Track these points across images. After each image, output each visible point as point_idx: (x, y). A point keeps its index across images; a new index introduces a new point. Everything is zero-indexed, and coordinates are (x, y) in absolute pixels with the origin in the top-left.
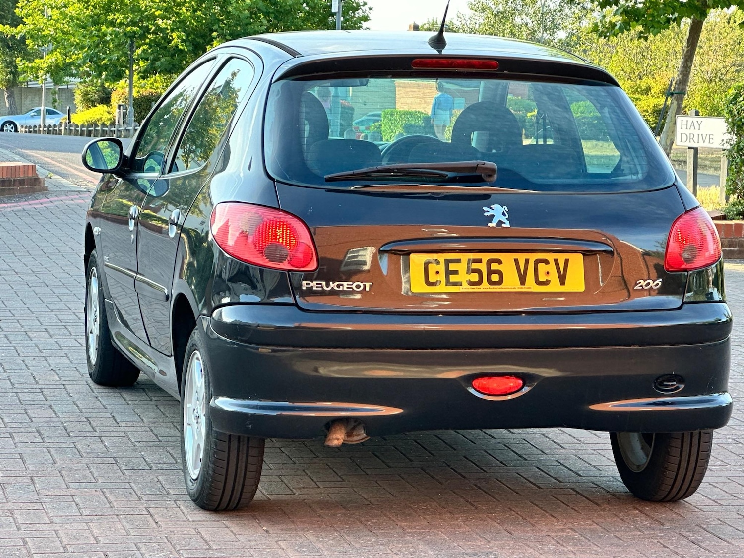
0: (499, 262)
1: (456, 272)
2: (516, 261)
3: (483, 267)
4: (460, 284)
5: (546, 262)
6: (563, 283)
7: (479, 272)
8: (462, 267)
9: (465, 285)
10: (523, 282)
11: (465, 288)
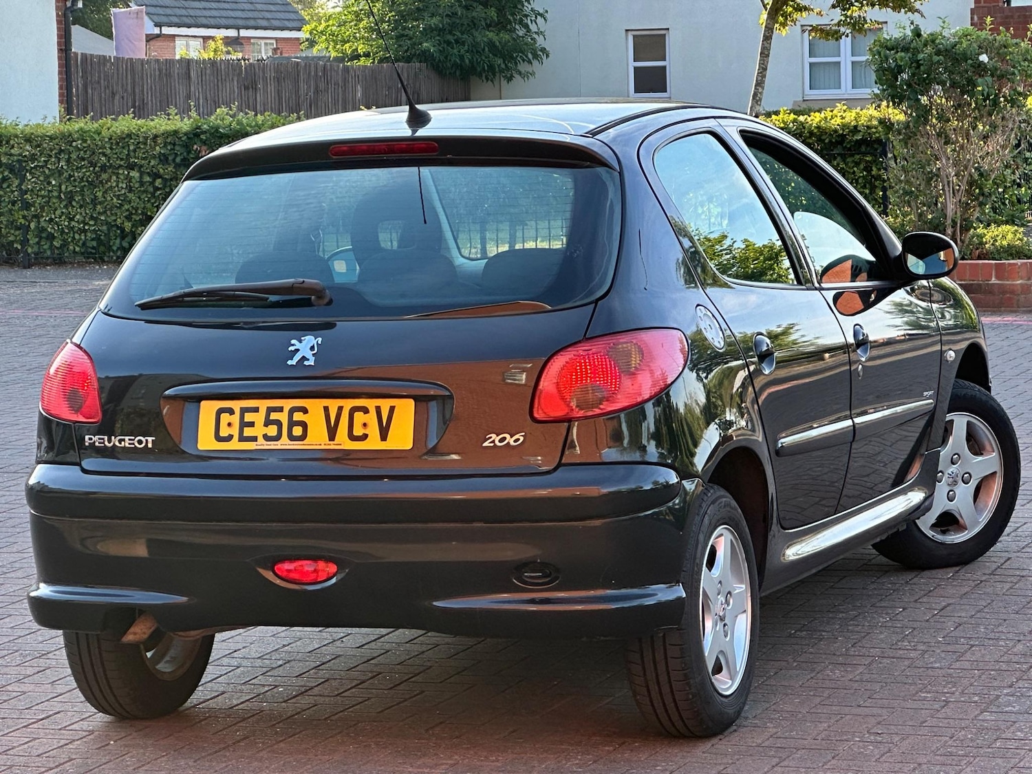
0: (305, 411)
1: (252, 424)
2: (326, 409)
3: (283, 417)
4: (254, 439)
5: (365, 410)
6: (384, 437)
7: (278, 423)
8: (259, 418)
9: (261, 439)
10: (332, 436)
11: (262, 444)
